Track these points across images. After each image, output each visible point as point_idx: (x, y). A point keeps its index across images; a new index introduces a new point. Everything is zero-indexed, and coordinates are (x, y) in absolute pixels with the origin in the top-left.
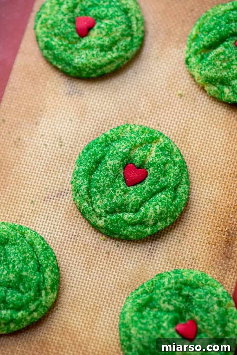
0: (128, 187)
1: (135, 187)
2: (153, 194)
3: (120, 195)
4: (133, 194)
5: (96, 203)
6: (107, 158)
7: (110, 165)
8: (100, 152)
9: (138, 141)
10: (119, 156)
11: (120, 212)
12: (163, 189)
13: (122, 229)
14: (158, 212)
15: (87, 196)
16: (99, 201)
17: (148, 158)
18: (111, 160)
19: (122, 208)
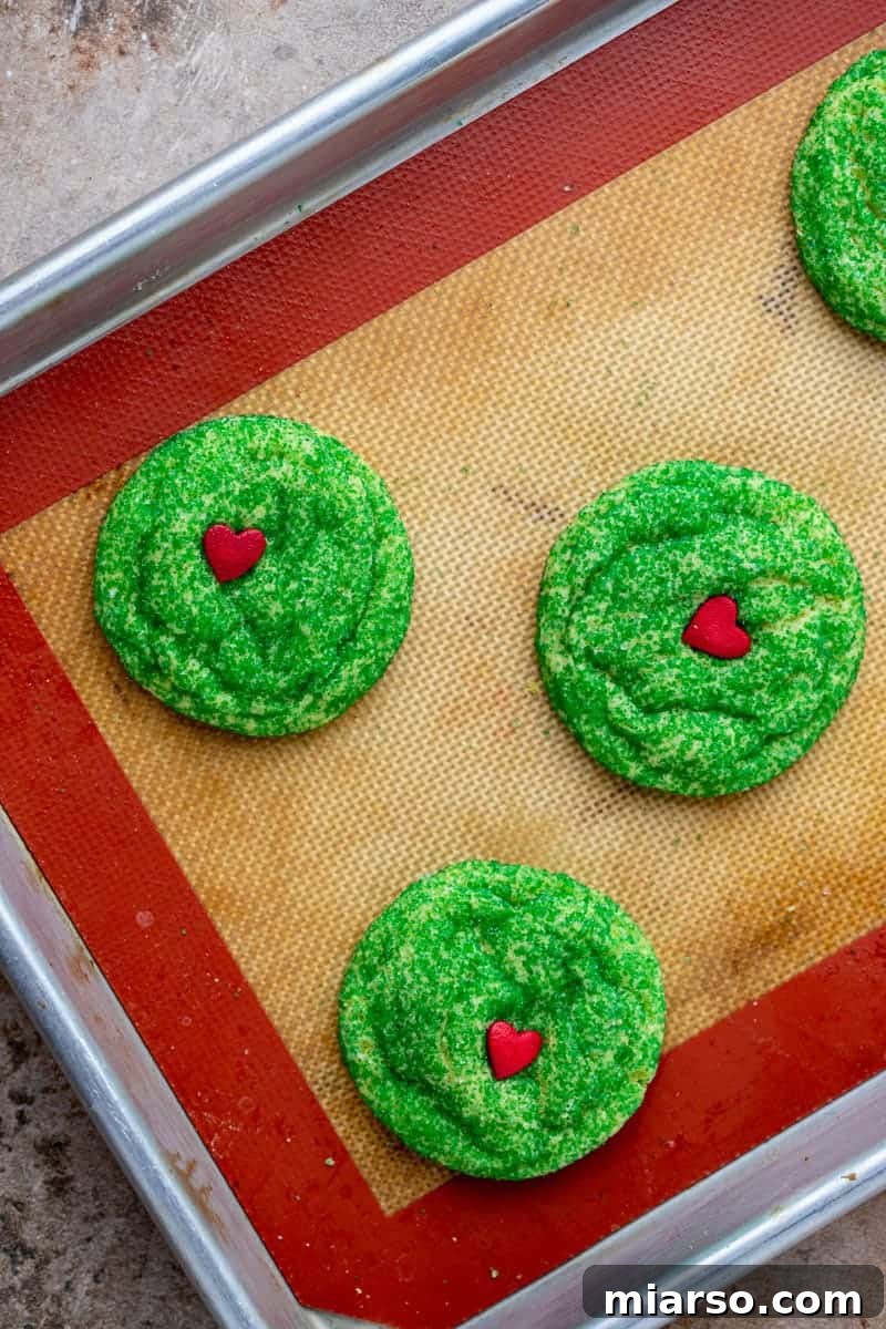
0: (680, 644)
1: (695, 656)
2: (715, 706)
3: (648, 647)
4: (676, 671)
5: (584, 616)
6: (697, 543)
7: (690, 565)
8: (697, 515)
9: (794, 570)
10: (726, 566)
11: (615, 680)
12: (746, 716)
13: (584, 717)
14: (689, 756)
15: (581, 581)
16: (593, 617)
17: (779, 624)
18: (702, 557)
19: (628, 677)
